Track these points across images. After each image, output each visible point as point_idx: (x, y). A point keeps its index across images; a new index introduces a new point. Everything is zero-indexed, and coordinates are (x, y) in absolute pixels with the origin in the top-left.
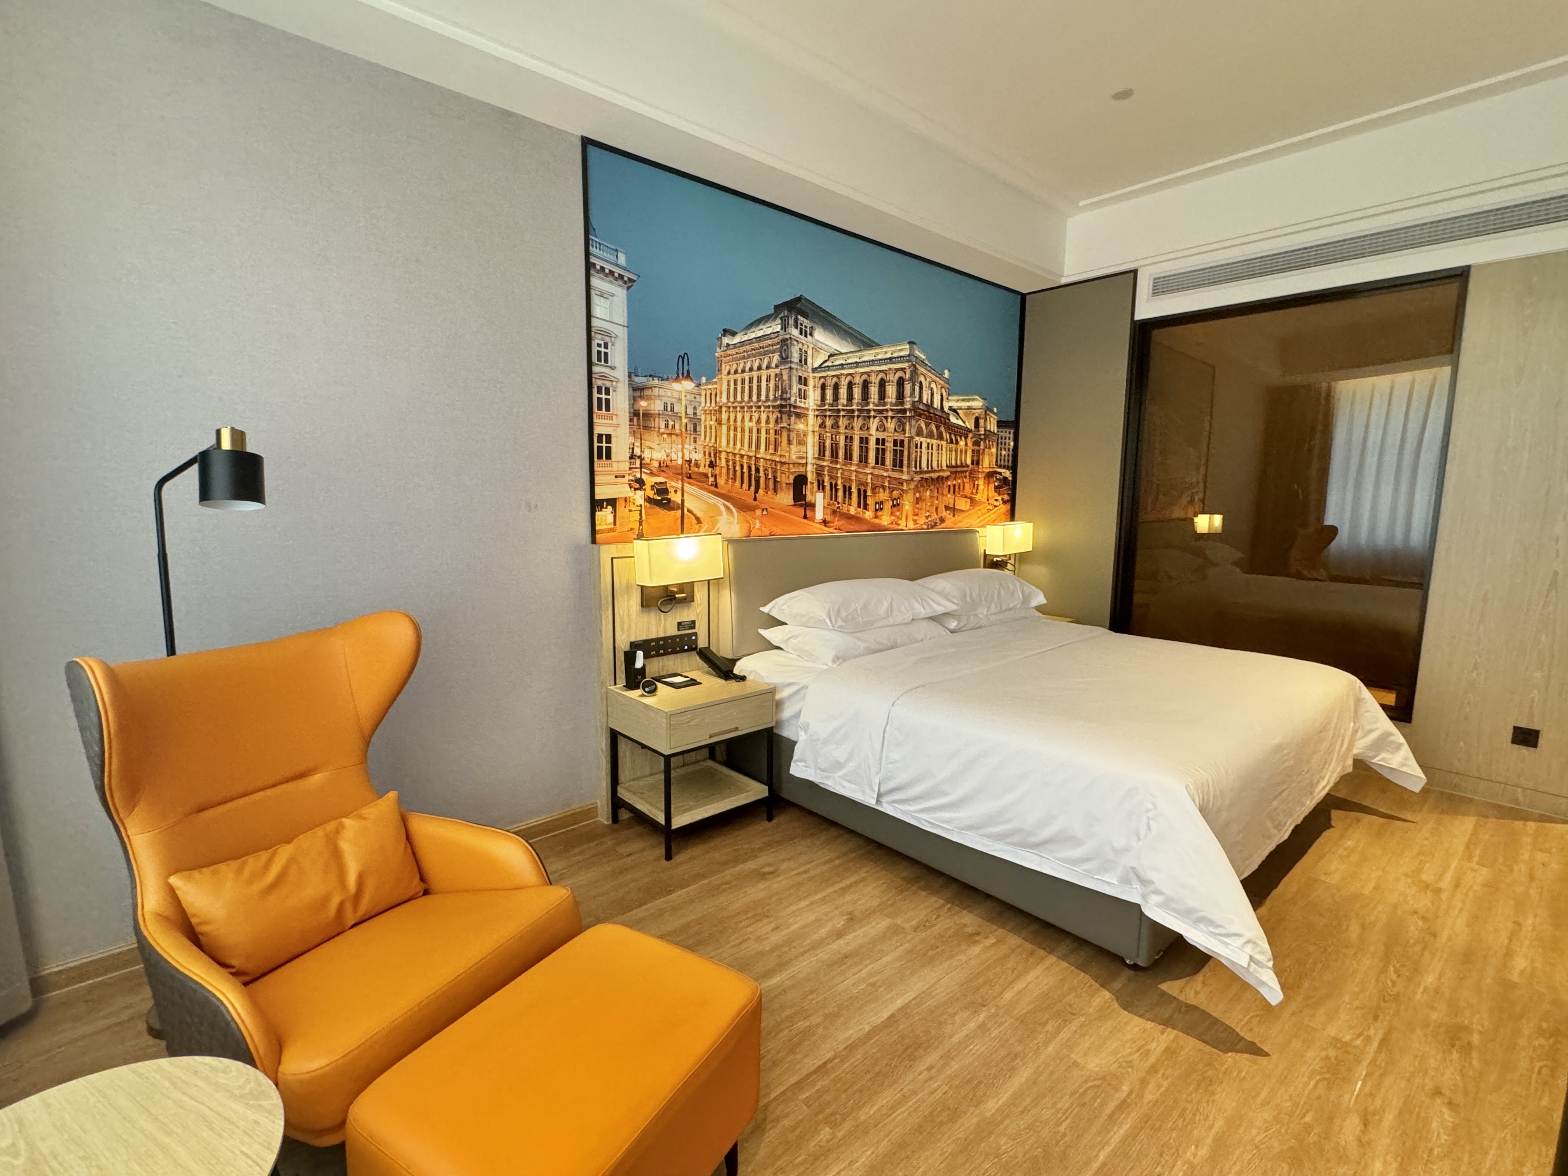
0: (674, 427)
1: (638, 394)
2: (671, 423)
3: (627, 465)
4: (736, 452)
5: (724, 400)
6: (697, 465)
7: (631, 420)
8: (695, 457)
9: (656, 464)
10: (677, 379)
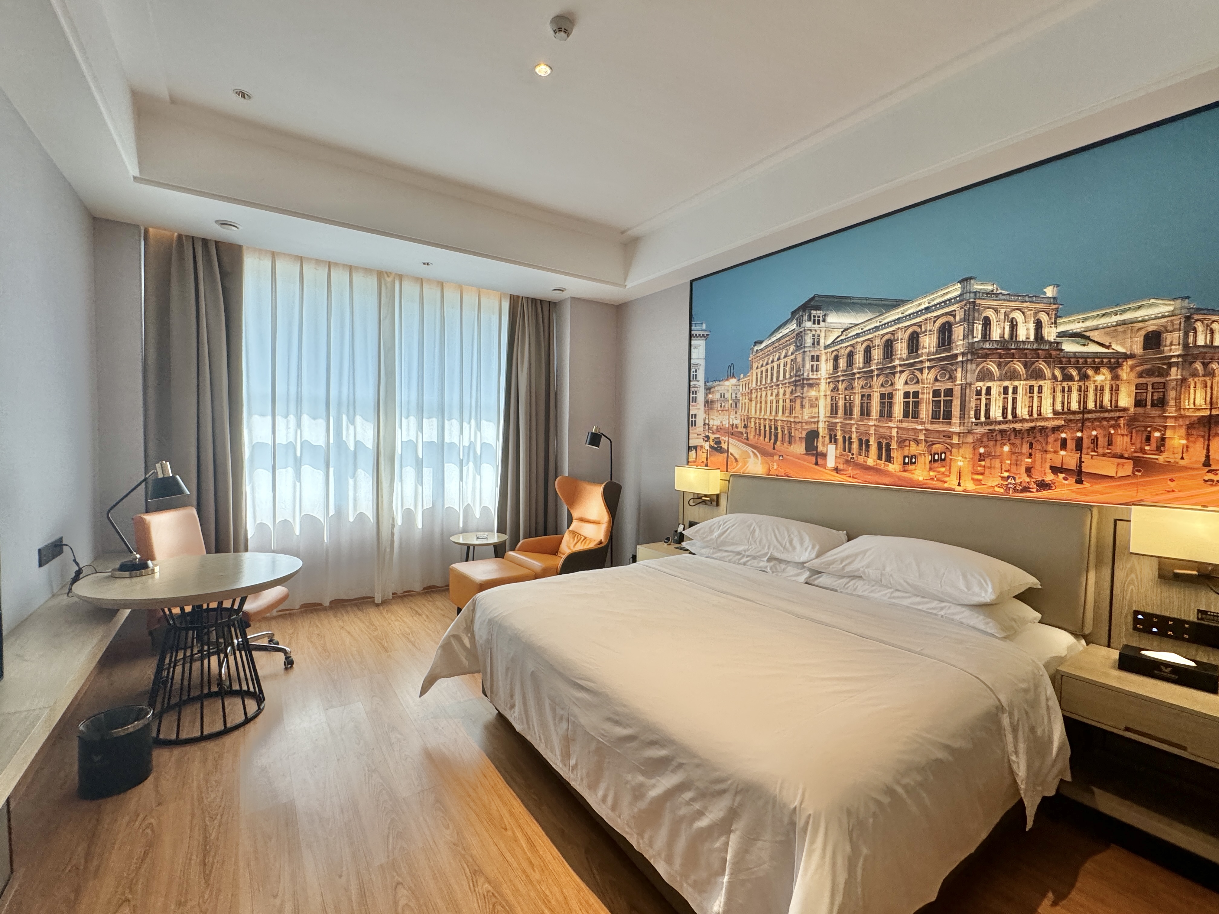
0: (725, 406)
1: (708, 391)
2: (723, 404)
3: (702, 429)
4: (761, 417)
5: (754, 385)
6: (737, 427)
7: (705, 406)
8: (736, 422)
9: (715, 427)
10: (727, 379)
